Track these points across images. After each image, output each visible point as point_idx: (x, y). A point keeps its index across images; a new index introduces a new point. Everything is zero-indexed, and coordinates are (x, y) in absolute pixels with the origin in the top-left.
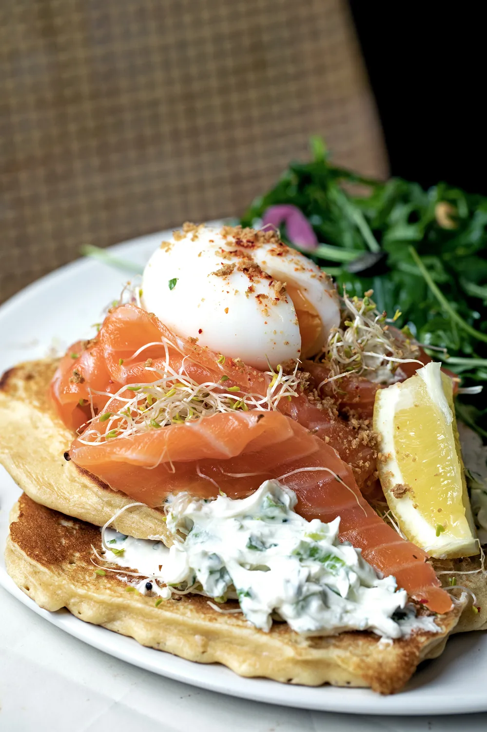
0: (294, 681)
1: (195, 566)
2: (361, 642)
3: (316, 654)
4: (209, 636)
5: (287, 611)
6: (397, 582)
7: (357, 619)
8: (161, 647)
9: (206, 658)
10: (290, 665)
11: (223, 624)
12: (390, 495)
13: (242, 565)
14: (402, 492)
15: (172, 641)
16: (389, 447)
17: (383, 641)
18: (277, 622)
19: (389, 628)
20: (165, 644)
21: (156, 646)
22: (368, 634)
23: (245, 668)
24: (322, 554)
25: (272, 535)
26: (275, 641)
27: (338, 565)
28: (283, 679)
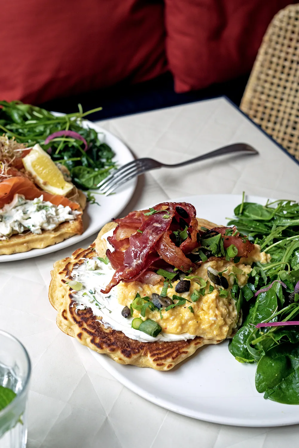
0: (57, 243)
1: (13, 226)
2: (65, 225)
3: (58, 233)
4: (27, 242)
5: (45, 226)
6: (63, 205)
7: (62, 219)
8: (15, 252)
9: (30, 249)
10: (54, 239)
11: (28, 238)
12: (42, 186)
13: (24, 219)
14: (45, 184)
15: (17, 249)
16: (34, 173)
17: (71, 222)
18: (43, 230)
19: (71, 217)
20: (16, 251)
21: (13, 253)
22: (66, 222)
23: (42, 246)
24: (42, 207)
25: (25, 209)
26: (46, 235)
27: (48, 208)
28: (54, 244)
